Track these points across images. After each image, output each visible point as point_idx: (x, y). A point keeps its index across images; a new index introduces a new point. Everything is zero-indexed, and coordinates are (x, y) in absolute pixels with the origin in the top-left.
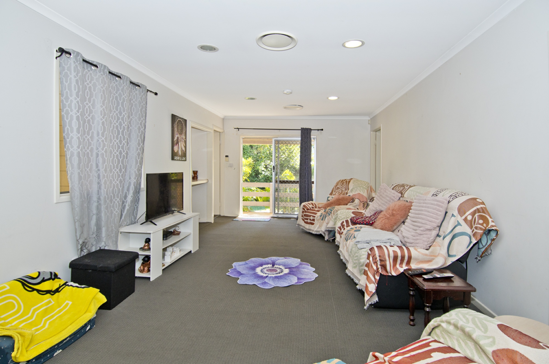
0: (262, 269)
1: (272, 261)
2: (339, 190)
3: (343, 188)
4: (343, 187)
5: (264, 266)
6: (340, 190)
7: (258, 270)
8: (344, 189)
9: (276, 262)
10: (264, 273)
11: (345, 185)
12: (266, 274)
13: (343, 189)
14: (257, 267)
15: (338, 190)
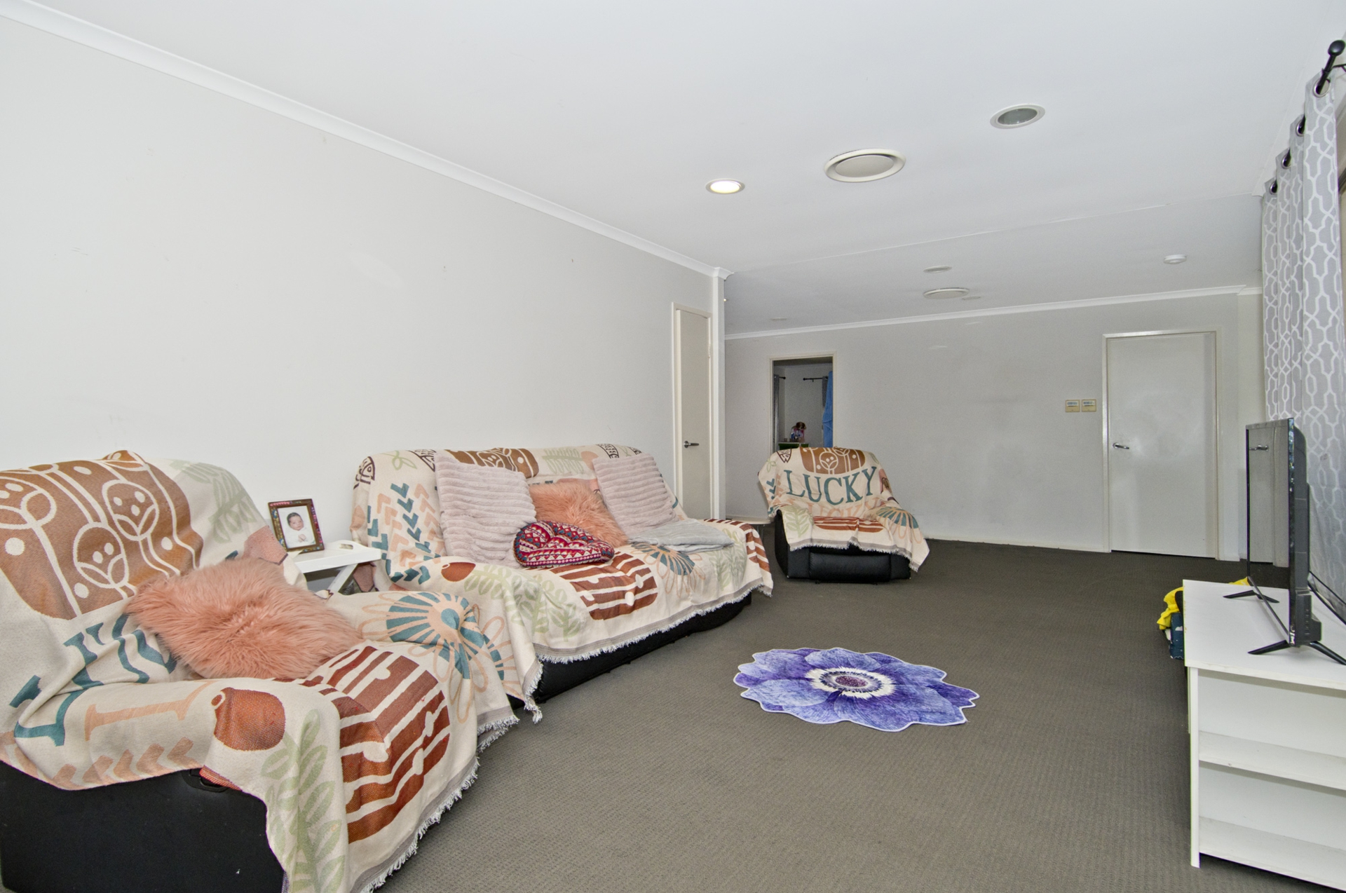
0: (876, 689)
1: (833, 709)
2: (109, 548)
3: (138, 529)
4: (137, 520)
5: (866, 696)
6: (117, 551)
7: (888, 688)
8: (148, 535)
9: (818, 701)
10: (876, 679)
11: (148, 503)
12: (872, 678)
13: (139, 539)
14: (888, 697)
15: (98, 557)
